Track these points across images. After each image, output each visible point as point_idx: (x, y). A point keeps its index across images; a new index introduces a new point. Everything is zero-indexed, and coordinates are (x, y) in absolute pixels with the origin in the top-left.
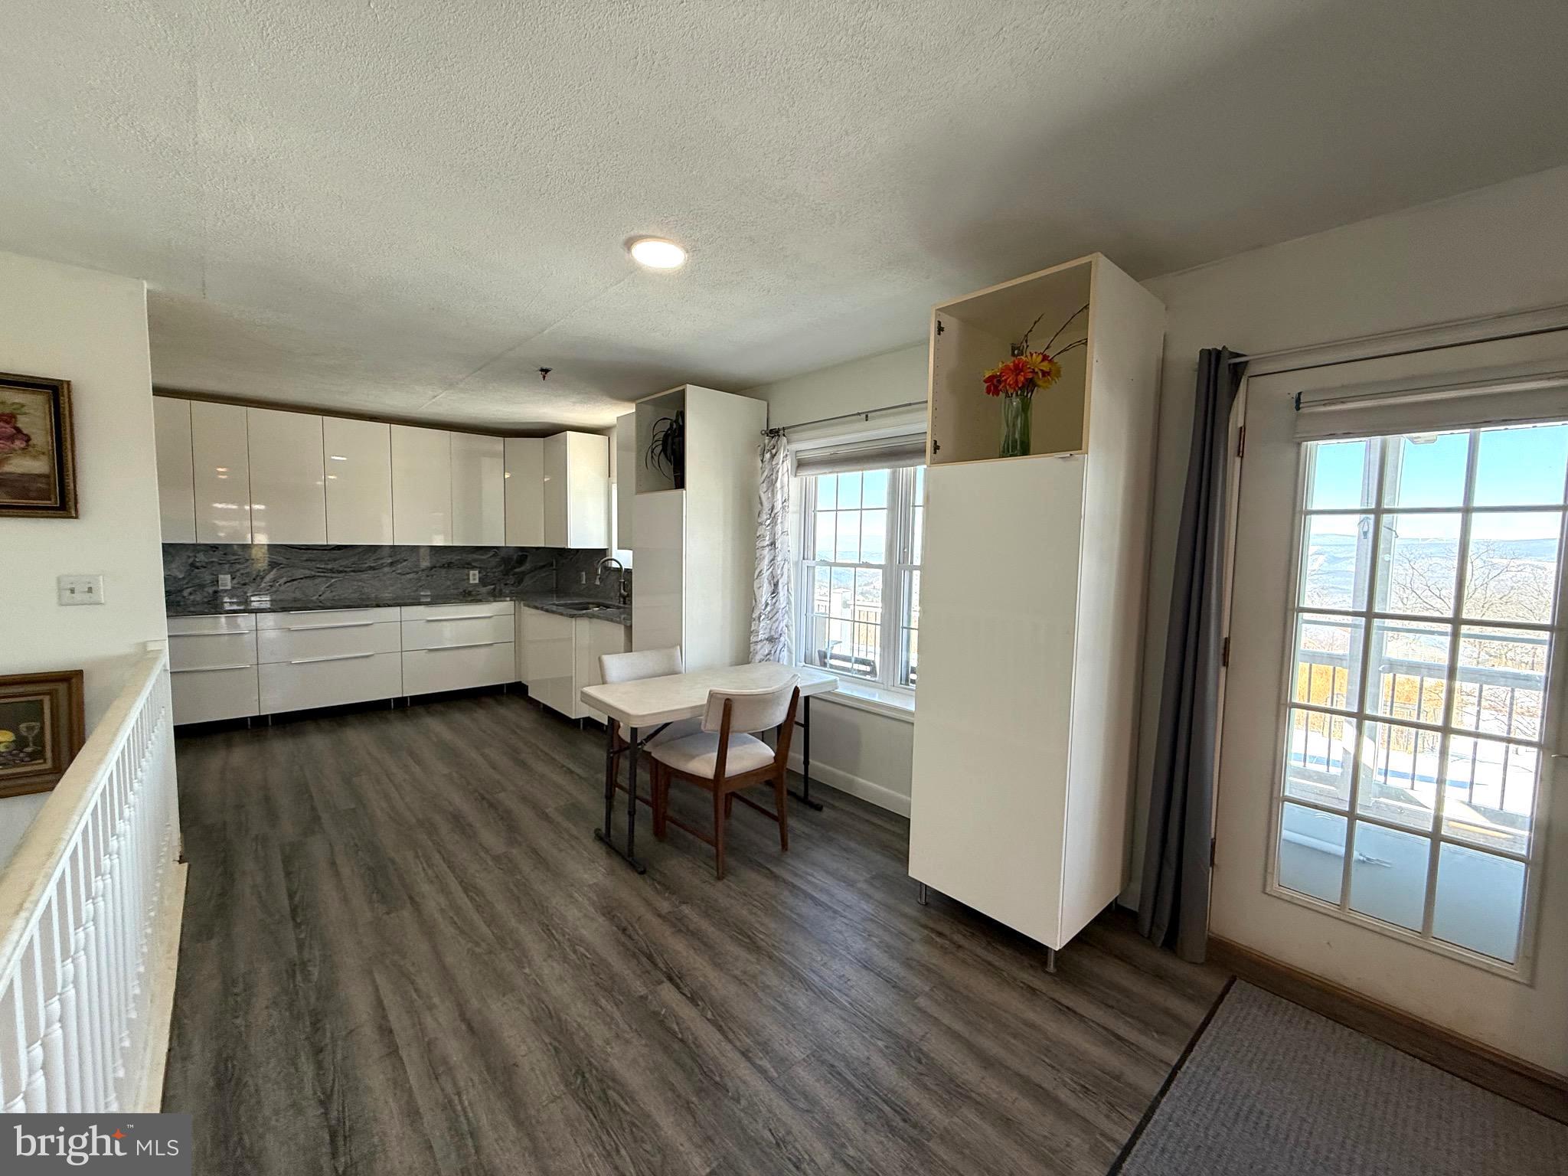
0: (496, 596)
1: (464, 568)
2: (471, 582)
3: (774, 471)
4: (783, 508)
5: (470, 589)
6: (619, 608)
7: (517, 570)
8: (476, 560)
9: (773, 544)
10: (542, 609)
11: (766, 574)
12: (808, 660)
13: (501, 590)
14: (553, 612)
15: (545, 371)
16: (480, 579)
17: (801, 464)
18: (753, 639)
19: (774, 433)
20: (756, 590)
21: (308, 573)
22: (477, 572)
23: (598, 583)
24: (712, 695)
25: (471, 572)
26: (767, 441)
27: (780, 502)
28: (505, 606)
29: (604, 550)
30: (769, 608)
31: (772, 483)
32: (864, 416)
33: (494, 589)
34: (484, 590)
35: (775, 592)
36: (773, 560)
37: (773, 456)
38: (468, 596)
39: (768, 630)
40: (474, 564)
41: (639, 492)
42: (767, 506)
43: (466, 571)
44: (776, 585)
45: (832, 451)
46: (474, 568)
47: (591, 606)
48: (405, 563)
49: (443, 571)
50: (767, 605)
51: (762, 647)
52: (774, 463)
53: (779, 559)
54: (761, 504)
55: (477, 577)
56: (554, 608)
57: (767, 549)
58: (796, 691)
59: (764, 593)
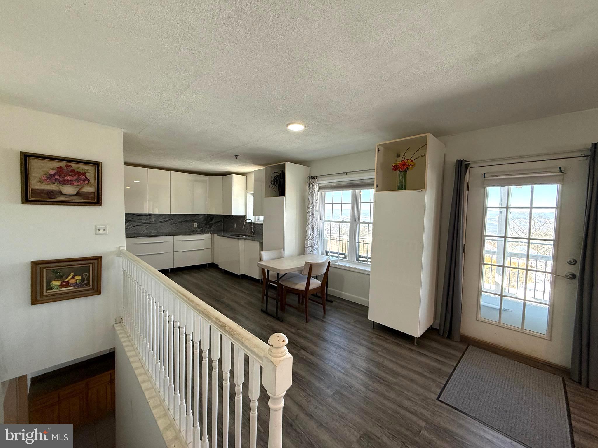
0: (202, 232)
1: (192, 222)
2: (194, 227)
3: (313, 190)
4: (316, 203)
5: (194, 230)
6: (251, 236)
7: (210, 223)
8: (196, 219)
9: (312, 215)
10: (226, 237)
11: (310, 225)
12: (322, 254)
13: (204, 230)
14: (231, 238)
15: (237, 156)
16: (197, 226)
17: (320, 188)
18: (306, 246)
19: (313, 178)
20: (307, 229)
21: (139, 224)
22: (196, 223)
23: (244, 227)
24: (306, 263)
25: (194, 224)
26: (310, 180)
27: (315, 201)
28: (208, 236)
29: (244, 216)
30: (311, 236)
31: (313, 195)
32: (345, 174)
33: (202, 230)
34: (199, 230)
35: (313, 231)
36: (312, 220)
37: (313, 186)
38: (193, 232)
39: (310, 244)
40: (195, 221)
41: (266, 197)
42: (311, 202)
43: (193, 223)
44: (313, 228)
45: (332, 184)
46: (195, 222)
47: (240, 236)
48: (172, 220)
49: (185, 223)
50: (310, 235)
51: (309, 249)
52: (313, 188)
53: (315, 220)
54: (309, 201)
55: (196, 225)
56: (231, 236)
57: (311, 216)
58: (329, 262)
59: (310, 232)
